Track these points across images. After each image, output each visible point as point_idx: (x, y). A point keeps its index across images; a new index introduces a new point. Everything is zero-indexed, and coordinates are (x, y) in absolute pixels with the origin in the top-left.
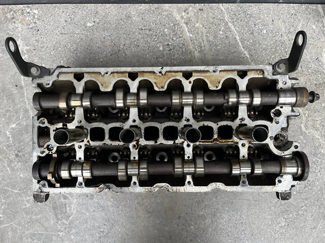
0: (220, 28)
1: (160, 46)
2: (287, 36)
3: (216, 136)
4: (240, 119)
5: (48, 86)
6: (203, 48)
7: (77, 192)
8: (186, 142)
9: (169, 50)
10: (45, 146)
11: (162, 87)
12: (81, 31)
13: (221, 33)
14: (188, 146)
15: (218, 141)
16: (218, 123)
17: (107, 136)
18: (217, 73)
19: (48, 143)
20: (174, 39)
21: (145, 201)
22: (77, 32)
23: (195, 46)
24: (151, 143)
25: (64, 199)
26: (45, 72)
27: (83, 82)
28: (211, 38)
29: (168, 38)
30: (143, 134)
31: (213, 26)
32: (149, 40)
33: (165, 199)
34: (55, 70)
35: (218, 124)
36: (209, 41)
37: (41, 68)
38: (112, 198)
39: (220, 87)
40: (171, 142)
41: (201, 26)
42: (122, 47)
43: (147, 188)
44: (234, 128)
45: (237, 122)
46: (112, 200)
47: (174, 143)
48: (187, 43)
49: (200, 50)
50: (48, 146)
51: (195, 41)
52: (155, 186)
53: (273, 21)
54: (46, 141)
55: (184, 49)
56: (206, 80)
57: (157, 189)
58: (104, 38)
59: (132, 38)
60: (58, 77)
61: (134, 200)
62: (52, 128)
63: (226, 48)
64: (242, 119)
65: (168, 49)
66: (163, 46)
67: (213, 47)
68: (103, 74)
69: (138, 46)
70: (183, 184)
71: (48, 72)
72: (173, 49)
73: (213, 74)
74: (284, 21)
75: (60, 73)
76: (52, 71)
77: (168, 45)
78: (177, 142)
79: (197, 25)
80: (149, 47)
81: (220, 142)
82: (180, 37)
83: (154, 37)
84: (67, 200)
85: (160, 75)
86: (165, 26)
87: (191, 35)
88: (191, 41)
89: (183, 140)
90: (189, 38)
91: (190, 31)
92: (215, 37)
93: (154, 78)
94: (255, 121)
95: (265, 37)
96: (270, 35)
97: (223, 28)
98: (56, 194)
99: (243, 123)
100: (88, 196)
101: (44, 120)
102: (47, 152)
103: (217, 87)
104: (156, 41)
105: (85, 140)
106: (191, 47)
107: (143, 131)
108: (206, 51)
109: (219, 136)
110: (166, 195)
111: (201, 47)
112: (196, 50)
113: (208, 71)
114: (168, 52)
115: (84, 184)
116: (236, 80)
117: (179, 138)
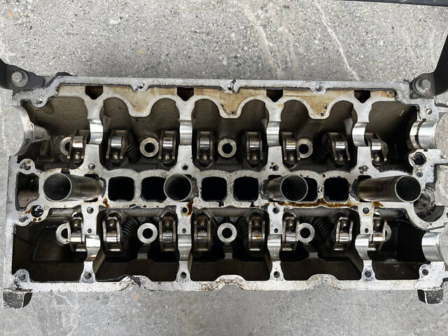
0: (314, 35)
1: (223, 58)
2: (414, 51)
3: (321, 196)
4: (360, 168)
5: (40, 106)
6: (290, 64)
7: (82, 290)
8: (271, 204)
9: (237, 66)
10: (29, 208)
11: (233, 113)
12: (99, 31)
13: (317, 42)
14: (276, 211)
15: (324, 203)
16: (325, 174)
17: (138, 192)
18: (323, 92)
19: (34, 203)
20: (246, 48)
21: (194, 306)
22: (93, 33)
23: (277, 60)
24: (213, 205)
25: (59, 303)
26: (35, 81)
27: (100, 101)
28: (301, 50)
29: (236, 47)
30: (200, 191)
31: (305, 32)
32: (206, 49)
33: (228, 304)
34: (54, 78)
35: (324, 176)
36: (298, 54)
37: (30, 75)
38: (140, 301)
39: (327, 115)
40: (246, 205)
41: (287, 31)
42: (163, 57)
43: (205, 282)
44: (351, 182)
45: (356, 172)
46: (139, 304)
47: (252, 205)
48: (265, 56)
49: (284, 66)
50: (34, 207)
51: (277, 53)
52: (218, 280)
53: (393, 28)
54: (30, 199)
55: (260, 65)
56: (305, 103)
57: (221, 286)
58: (136, 43)
59: (180, 44)
60: (58, 90)
61: (177, 305)
62: (43, 177)
63: (324, 65)
64: (363, 169)
65: (236, 63)
66: (228, 58)
67: (304, 63)
68: (135, 88)
69: (189, 57)
70: (266, 277)
71: (42, 82)
72: (244, 63)
73: (315, 93)
74: (408, 29)
75: (61, 85)
76: (48, 80)
77: (236, 57)
78: (256, 204)
79: (281, 29)
80: (206, 59)
81: (329, 206)
82: (254, 46)
83: (215, 45)
84: (64, 305)
85: (231, 92)
86: (231, 28)
87: (271, 44)
88: (271, 52)
89: (267, 201)
90: (268, 49)
91: (270, 38)
92: (308, 48)
93: (221, 98)
94: (384, 171)
95: (382, 51)
96: (390, 48)
97: (319, 36)
98: (44, 294)
99: (365, 174)
100: (98, 299)
101: (29, 162)
102: (31, 218)
103: (322, 115)
104: (217, 51)
105: (100, 198)
106: (271, 62)
107: (199, 185)
108: (293, 69)
109: (326, 194)
110: (228, 297)
111: (286, 63)
112: (279, 67)
113: (308, 88)
114: (236, 68)
115: (94, 275)
116: (352, 105)
117: (260, 197)
